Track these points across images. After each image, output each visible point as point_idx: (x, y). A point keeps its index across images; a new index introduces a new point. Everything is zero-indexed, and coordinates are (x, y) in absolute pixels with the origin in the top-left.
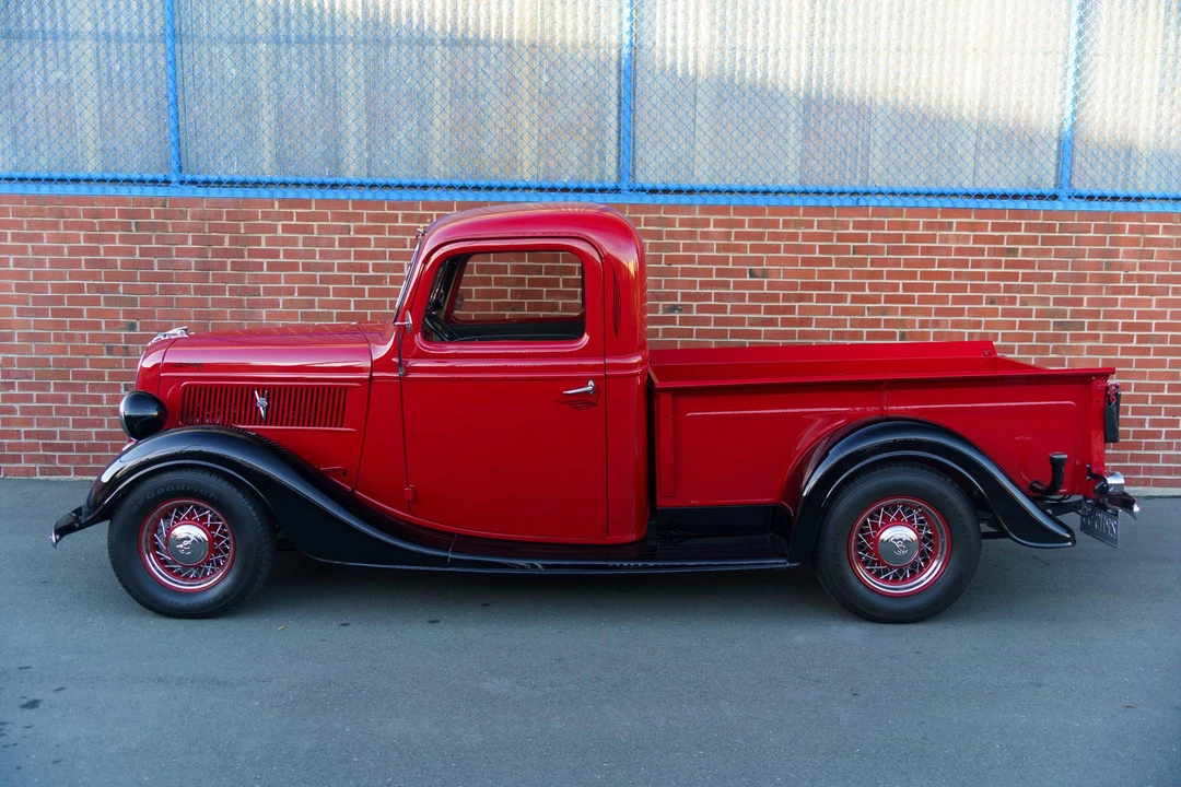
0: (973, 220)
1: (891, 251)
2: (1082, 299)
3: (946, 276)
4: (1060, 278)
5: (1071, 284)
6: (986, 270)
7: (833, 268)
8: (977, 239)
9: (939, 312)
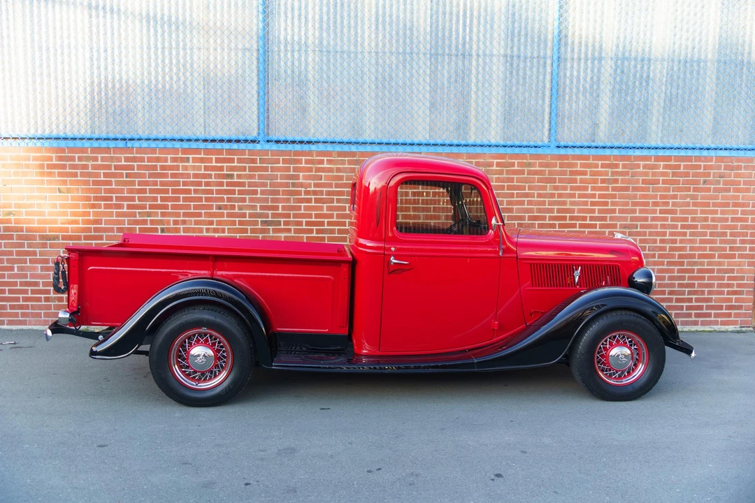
0: (202, 156)
1: (151, 176)
2: (278, 206)
3: (189, 191)
4: (263, 192)
5: (270, 197)
6: (214, 188)
7: (114, 187)
8: (206, 168)
9: (185, 215)
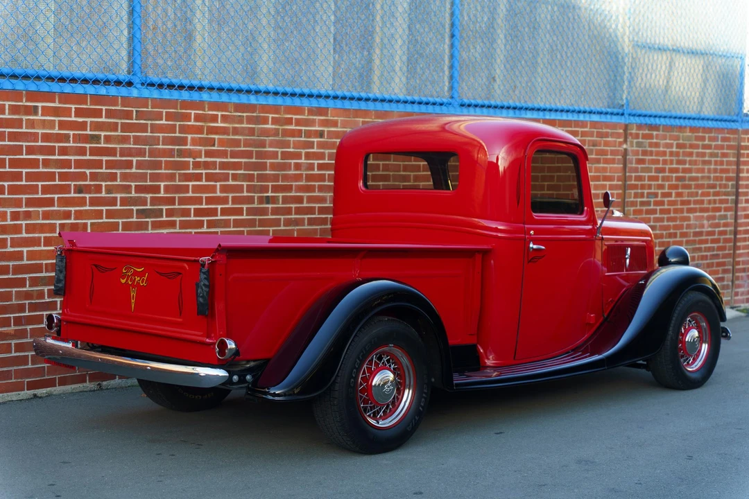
0: (57, 105)
2: (159, 187)
3: (34, 163)
4: (140, 165)
5: (149, 171)
6: (72, 158)
8: (63, 125)
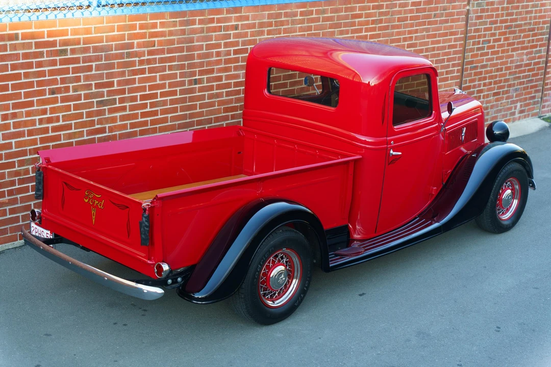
0: (32, 30)
2: (113, 82)
3: (18, 76)
4: (98, 68)
5: (105, 72)
6: (46, 69)
8: (38, 45)
9: (16, 106)
